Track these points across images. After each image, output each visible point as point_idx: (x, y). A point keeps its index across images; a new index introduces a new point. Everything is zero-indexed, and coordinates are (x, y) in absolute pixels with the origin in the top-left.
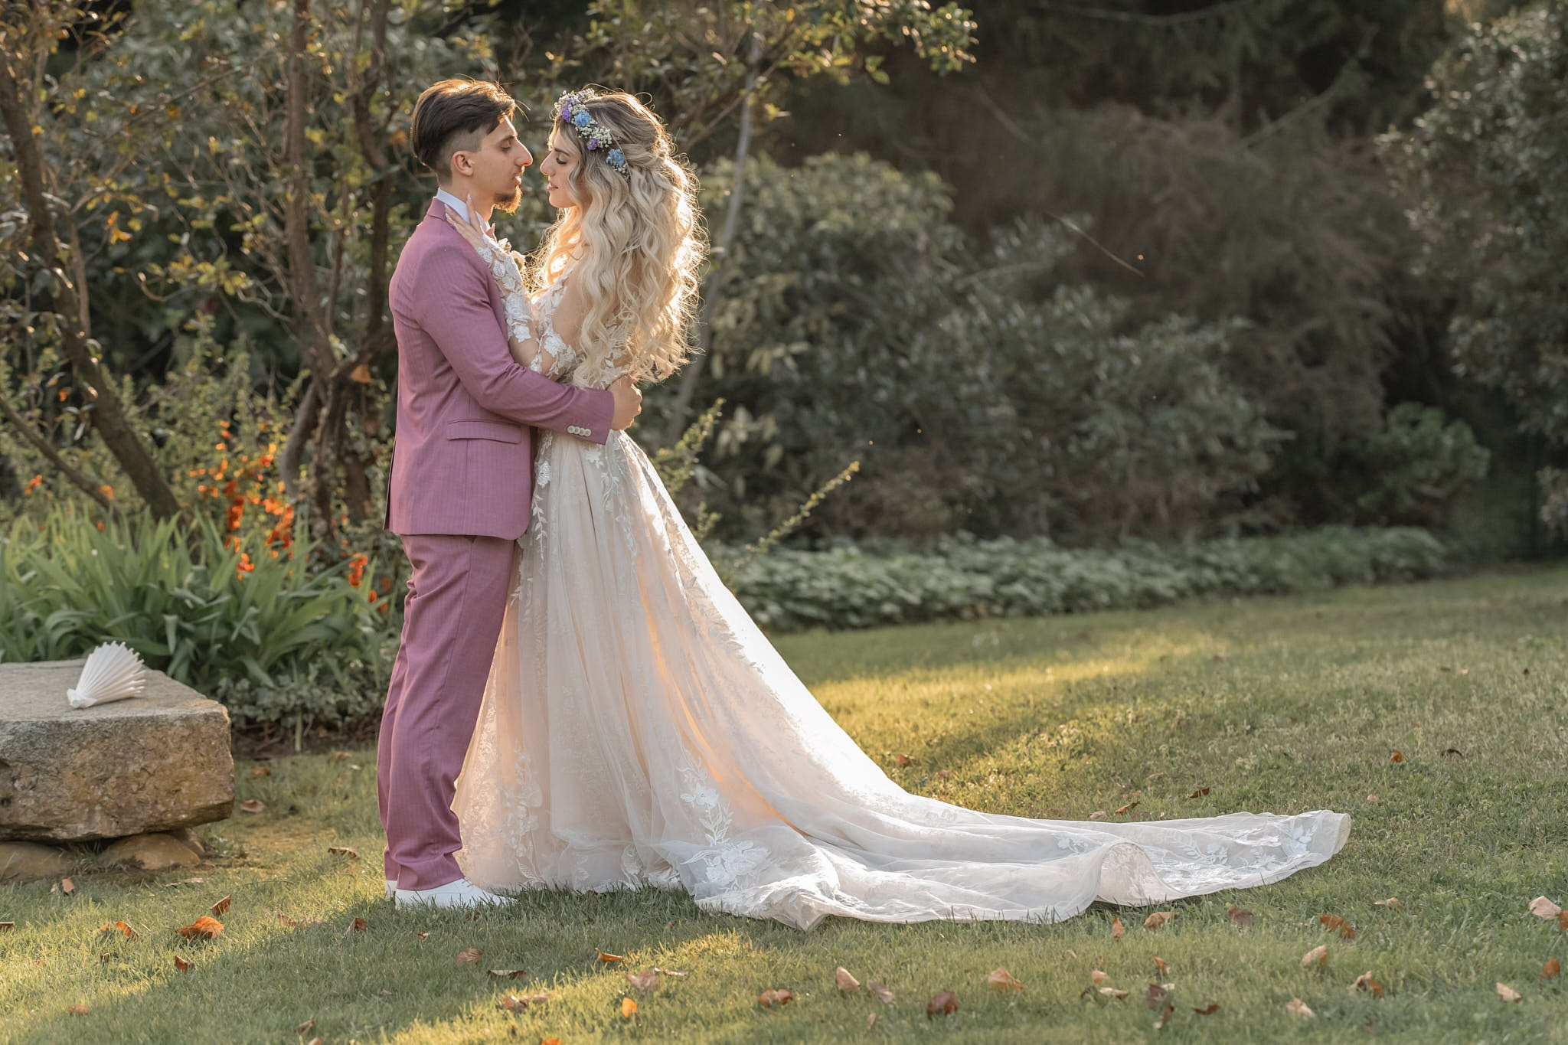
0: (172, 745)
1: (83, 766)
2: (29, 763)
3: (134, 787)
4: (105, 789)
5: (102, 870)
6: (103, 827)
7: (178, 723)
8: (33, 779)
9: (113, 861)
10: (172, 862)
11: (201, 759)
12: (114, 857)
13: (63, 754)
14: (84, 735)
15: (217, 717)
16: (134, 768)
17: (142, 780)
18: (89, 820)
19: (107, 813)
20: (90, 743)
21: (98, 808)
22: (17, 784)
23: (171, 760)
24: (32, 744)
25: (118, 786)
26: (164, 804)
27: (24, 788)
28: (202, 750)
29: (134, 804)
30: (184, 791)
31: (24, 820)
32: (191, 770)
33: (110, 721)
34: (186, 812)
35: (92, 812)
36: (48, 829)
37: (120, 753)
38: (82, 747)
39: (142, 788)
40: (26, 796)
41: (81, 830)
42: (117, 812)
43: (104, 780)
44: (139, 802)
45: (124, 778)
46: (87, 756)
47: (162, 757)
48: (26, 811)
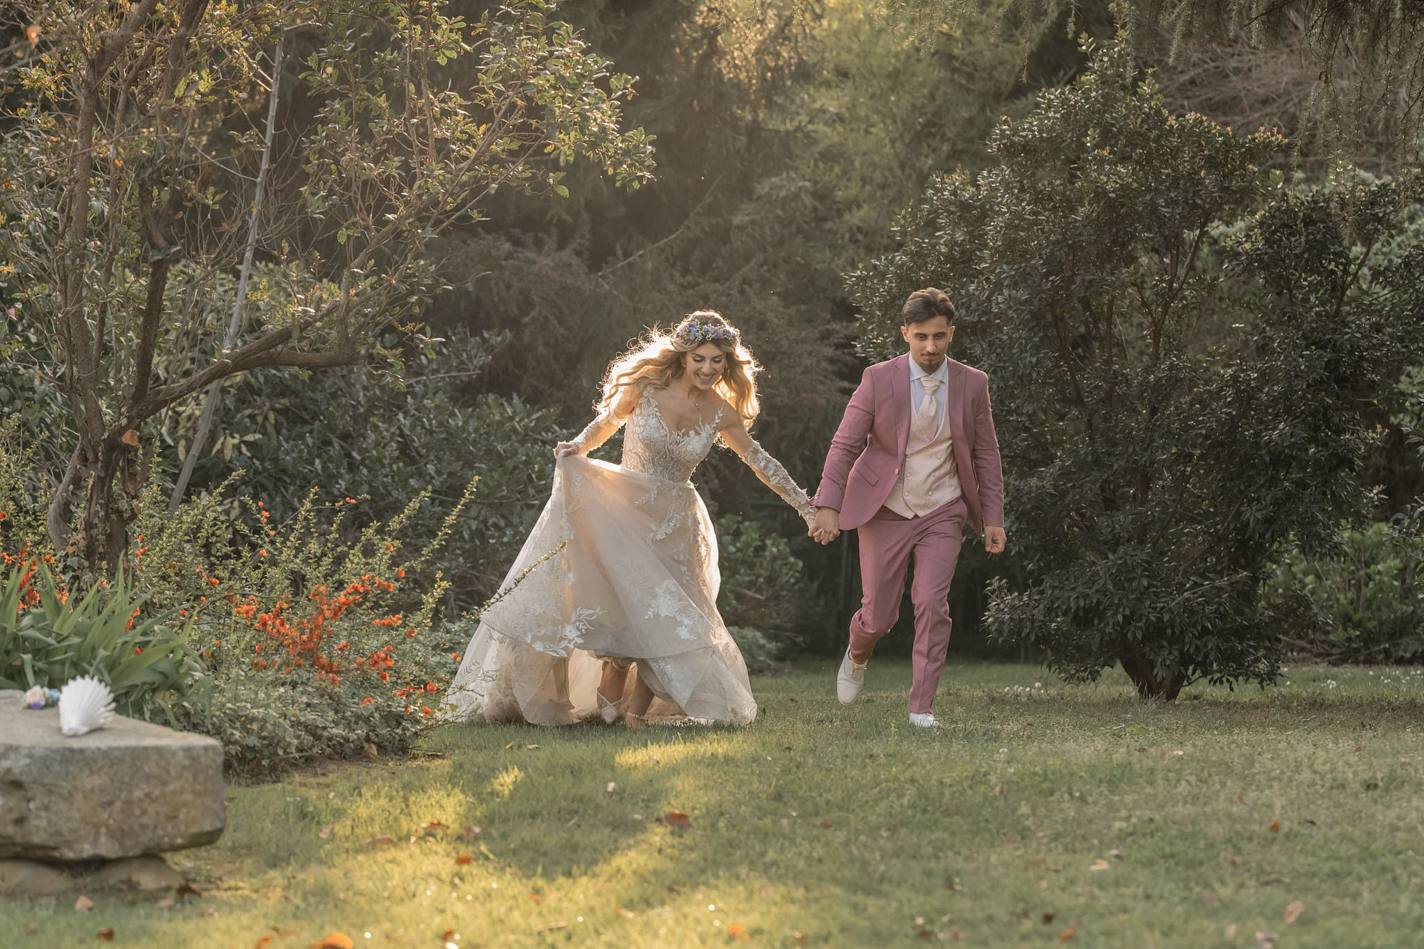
0: (173, 772)
1: (92, 790)
2: (44, 785)
3: (138, 812)
4: (111, 813)
5: (102, 889)
6: (106, 848)
7: (180, 753)
8: (46, 801)
9: (112, 881)
10: (164, 884)
11: (198, 787)
12: (114, 876)
13: (75, 779)
14: (95, 761)
15: (214, 748)
16: (137, 794)
17: (145, 805)
18: (95, 842)
19: (111, 835)
20: (100, 768)
21: (103, 830)
22: (32, 805)
23: (171, 787)
24: (47, 767)
25: (123, 811)
26: (164, 829)
27: (37, 808)
28: (201, 779)
29: (137, 827)
30: (182, 817)
31: (37, 839)
32: (189, 797)
33: (119, 749)
34: (182, 837)
35: (97, 834)
36: (55, 849)
37: (127, 779)
38: (92, 772)
39: (144, 812)
40: (39, 817)
41: (87, 850)
42: (119, 835)
43: (110, 803)
44: (142, 826)
45: (129, 803)
46: (97, 781)
47: (164, 784)
48: (39, 831)
